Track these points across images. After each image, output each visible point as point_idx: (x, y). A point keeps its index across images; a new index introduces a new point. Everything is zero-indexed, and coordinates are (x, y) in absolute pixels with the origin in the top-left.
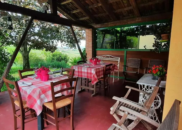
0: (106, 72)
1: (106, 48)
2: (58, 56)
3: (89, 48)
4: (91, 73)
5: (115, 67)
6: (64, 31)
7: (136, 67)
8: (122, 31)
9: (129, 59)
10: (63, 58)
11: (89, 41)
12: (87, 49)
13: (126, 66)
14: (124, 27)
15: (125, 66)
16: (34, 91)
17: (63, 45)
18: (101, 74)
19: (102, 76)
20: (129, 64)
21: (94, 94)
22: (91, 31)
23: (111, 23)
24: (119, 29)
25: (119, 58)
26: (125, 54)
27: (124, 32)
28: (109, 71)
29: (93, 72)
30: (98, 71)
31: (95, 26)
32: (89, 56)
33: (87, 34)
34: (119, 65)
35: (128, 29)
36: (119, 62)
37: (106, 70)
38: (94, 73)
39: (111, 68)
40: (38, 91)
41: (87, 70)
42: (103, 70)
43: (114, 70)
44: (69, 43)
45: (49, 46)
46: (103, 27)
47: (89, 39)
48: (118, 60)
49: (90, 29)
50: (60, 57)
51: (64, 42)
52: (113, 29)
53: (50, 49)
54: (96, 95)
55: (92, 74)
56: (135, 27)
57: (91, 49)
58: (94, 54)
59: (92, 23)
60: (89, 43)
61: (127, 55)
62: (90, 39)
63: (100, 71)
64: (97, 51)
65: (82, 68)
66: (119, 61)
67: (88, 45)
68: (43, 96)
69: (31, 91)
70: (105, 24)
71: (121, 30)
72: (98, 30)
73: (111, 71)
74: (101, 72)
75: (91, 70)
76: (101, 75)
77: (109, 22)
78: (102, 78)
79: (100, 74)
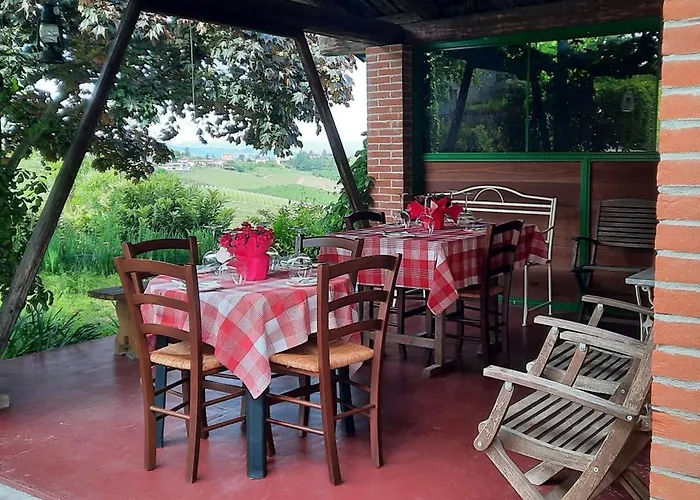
0: (493, 259)
1: (473, 148)
2: (162, 203)
3: (389, 147)
4: (424, 264)
5: (534, 244)
6: (241, 55)
7: (642, 246)
8: (567, 58)
9: (605, 203)
10: (195, 213)
11: (387, 109)
12: (375, 155)
13: (590, 240)
14: (577, 35)
15: (585, 239)
16: (244, 306)
17: (209, 130)
18: (469, 270)
19: (475, 280)
20: (603, 233)
21: (434, 366)
22: (395, 56)
23: (508, 15)
24: (548, 47)
25: (554, 201)
26: (582, 180)
27: (578, 61)
28: (505, 259)
29: (436, 255)
30: (455, 251)
31: (423, 30)
32: (389, 191)
33: (375, 74)
34: (550, 234)
35: (600, 46)
36: (552, 223)
37: (494, 250)
38: (440, 261)
39: (515, 242)
40: (260, 304)
41: (407, 247)
42: (479, 251)
43: (527, 256)
44: (269, 124)
45: (116, 136)
46: (463, 38)
47: (385, 103)
48: (548, 210)
49: (393, 49)
50: (173, 209)
51: (212, 117)
52: (519, 46)
53: (124, 159)
54: (446, 370)
55: (431, 265)
56: (634, 40)
57: (396, 154)
58: (416, 183)
59: (401, 11)
60: (387, 125)
61: (594, 185)
62: (392, 103)
63: (465, 256)
64: (429, 167)
65: (381, 239)
66: (552, 214)
67: (382, 133)
68: (273, 324)
69: (232, 307)
70: (476, 18)
71: (562, 53)
72: (436, 51)
73: (512, 256)
74: (470, 257)
75: (425, 248)
76: (470, 274)
77: (496, 9)
78: (471, 289)
79: (466, 268)
